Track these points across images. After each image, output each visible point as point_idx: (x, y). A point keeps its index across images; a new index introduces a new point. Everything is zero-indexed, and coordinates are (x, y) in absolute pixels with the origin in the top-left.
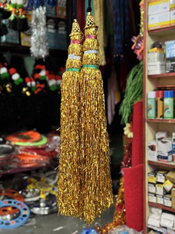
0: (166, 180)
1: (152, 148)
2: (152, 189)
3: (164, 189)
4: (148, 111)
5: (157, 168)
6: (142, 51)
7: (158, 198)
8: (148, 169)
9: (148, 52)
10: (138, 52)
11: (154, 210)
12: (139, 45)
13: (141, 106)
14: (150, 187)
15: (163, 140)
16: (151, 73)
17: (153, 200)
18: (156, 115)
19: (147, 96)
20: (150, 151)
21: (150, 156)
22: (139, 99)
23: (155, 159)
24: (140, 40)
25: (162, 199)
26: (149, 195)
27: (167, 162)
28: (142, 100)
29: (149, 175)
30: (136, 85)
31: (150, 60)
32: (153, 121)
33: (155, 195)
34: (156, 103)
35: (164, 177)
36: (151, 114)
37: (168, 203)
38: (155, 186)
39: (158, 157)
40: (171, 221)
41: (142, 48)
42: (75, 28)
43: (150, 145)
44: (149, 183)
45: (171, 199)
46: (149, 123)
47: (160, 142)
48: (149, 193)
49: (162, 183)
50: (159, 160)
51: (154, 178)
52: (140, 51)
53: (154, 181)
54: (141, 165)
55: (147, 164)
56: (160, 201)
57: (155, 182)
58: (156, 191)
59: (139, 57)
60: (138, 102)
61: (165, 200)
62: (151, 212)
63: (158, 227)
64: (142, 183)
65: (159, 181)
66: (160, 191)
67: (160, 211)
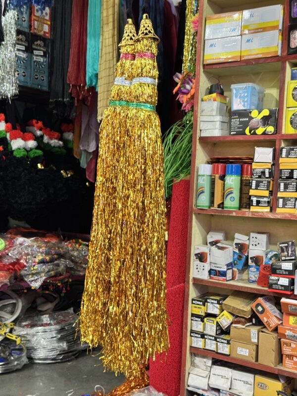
0: (222, 310)
1: (201, 257)
2: (198, 326)
3: (218, 325)
5: (206, 292)
6: (193, 97)
7: (207, 340)
8: (193, 293)
9: (202, 100)
10: (184, 99)
11: (198, 360)
12: (188, 87)
13: (187, 186)
14: (194, 323)
15: (219, 245)
16: (203, 135)
17: (199, 343)
18: (212, 202)
19: (198, 172)
20: (198, 262)
21: (198, 271)
22: (182, 176)
23: (205, 276)
24: (188, 79)
25: (215, 342)
26: (191, 336)
27: (224, 280)
28: (188, 178)
29: (194, 302)
30: (177, 153)
31: (204, 113)
32: (205, 212)
33: (203, 336)
34: (213, 183)
35: (218, 306)
36: (203, 201)
37: (224, 349)
38: (202, 321)
39: (210, 272)
40: (228, 379)
41: (192, 92)
42: (128, 33)
43: (197, 252)
44: (193, 315)
45: (228, 343)
46: (198, 215)
47: (214, 248)
48: (192, 331)
49: (215, 316)
50: (211, 278)
51: (202, 307)
52: (189, 96)
53: (201, 311)
54: (182, 284)
55: (191, 283)
56: (211, 345)
57: (203, 314)
58: (204, 329)
59: (186, 107)
60: (181, 180)
61: (219, 343)
62: (193, 364)
63: (203, 390)
64: (182, 317)
65: (210, 311)
66: (211, 328)
67: (209, 362)
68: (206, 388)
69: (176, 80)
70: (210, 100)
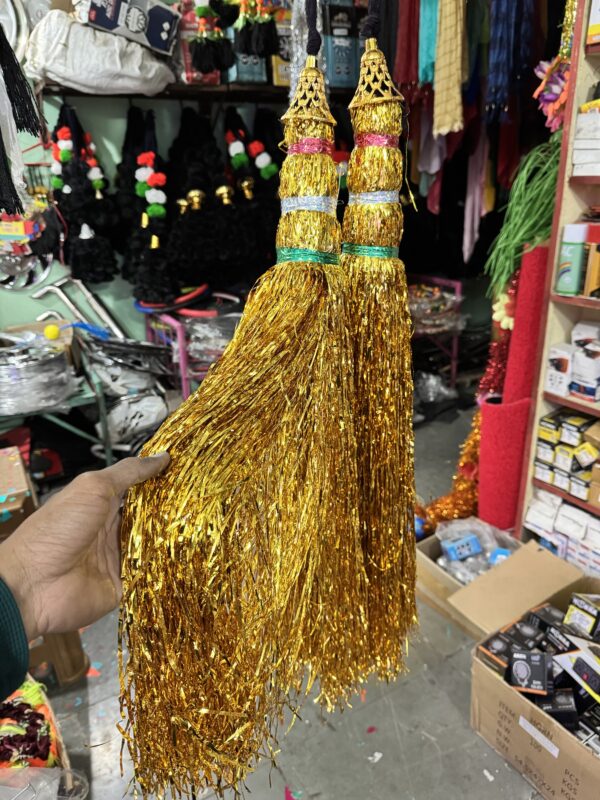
0: (583, 441)
1: (559, 365)
2: (546, 454)
3: (575, 458)
4: (559, 276)
5: (562, 412)
6: (563, 106)
7: (557, 475)
8: (542, 410)
9: (580, 111)
10: (549, 110)
11: (542, 494)
12: (556, 89)
13: (544, 256)
14: (541, 450)
15: (589, 347)
16: (577, 173)
17: (546, 476)
18: (581, 288)
19: (562, 236)
20: (553, 371)
21: (551, 383)
22: (538, 240)
23: (562, 392)
24: (558, 74)
25: (567, 480)
26: (535, 465)
27: (591, 400)
28: (547, 243)
29: (543, 423)
30: (533, 201)
31: (580, 135)
32: (568, 302)
33: (552, 468)
34: (585, 256)
35: (578, 435)
36: (567, 284)
37: (581, 492)
38: (553, 448)
39: (572, 386)
40: (581, 526)
41: (563, 98)
43: (553, 356)
44: (540, 440)
45: (587, 485)
46: (558, 305)
47: (580, 354)
48: (537, 460)
49: (572, 447)
50: (572, 394)
51: (555, 432)
52: (557, 105)
53: (553, 437)
54: (526, 399)
55: (540, 398)
56: (562, 482)
57: (555, 442)
58: (555, 459)
59: (552, 122)
60: (536, 249)
61: (573, 484)
62: (535, 496)
63: (547, 532)
64: (524, 440)
65: (564, 440)
66: (564, 462)
67: (558, 501)
68: (550, 530)
69: (540, 74)
70: (593, 111)
